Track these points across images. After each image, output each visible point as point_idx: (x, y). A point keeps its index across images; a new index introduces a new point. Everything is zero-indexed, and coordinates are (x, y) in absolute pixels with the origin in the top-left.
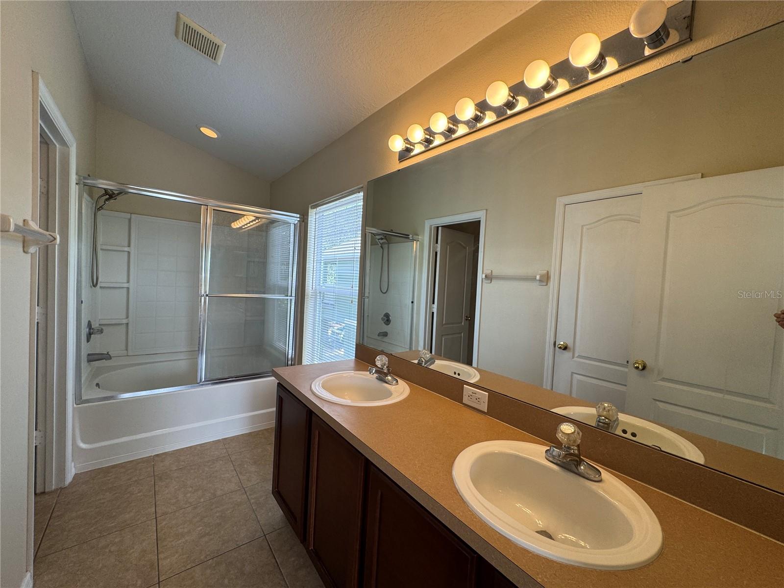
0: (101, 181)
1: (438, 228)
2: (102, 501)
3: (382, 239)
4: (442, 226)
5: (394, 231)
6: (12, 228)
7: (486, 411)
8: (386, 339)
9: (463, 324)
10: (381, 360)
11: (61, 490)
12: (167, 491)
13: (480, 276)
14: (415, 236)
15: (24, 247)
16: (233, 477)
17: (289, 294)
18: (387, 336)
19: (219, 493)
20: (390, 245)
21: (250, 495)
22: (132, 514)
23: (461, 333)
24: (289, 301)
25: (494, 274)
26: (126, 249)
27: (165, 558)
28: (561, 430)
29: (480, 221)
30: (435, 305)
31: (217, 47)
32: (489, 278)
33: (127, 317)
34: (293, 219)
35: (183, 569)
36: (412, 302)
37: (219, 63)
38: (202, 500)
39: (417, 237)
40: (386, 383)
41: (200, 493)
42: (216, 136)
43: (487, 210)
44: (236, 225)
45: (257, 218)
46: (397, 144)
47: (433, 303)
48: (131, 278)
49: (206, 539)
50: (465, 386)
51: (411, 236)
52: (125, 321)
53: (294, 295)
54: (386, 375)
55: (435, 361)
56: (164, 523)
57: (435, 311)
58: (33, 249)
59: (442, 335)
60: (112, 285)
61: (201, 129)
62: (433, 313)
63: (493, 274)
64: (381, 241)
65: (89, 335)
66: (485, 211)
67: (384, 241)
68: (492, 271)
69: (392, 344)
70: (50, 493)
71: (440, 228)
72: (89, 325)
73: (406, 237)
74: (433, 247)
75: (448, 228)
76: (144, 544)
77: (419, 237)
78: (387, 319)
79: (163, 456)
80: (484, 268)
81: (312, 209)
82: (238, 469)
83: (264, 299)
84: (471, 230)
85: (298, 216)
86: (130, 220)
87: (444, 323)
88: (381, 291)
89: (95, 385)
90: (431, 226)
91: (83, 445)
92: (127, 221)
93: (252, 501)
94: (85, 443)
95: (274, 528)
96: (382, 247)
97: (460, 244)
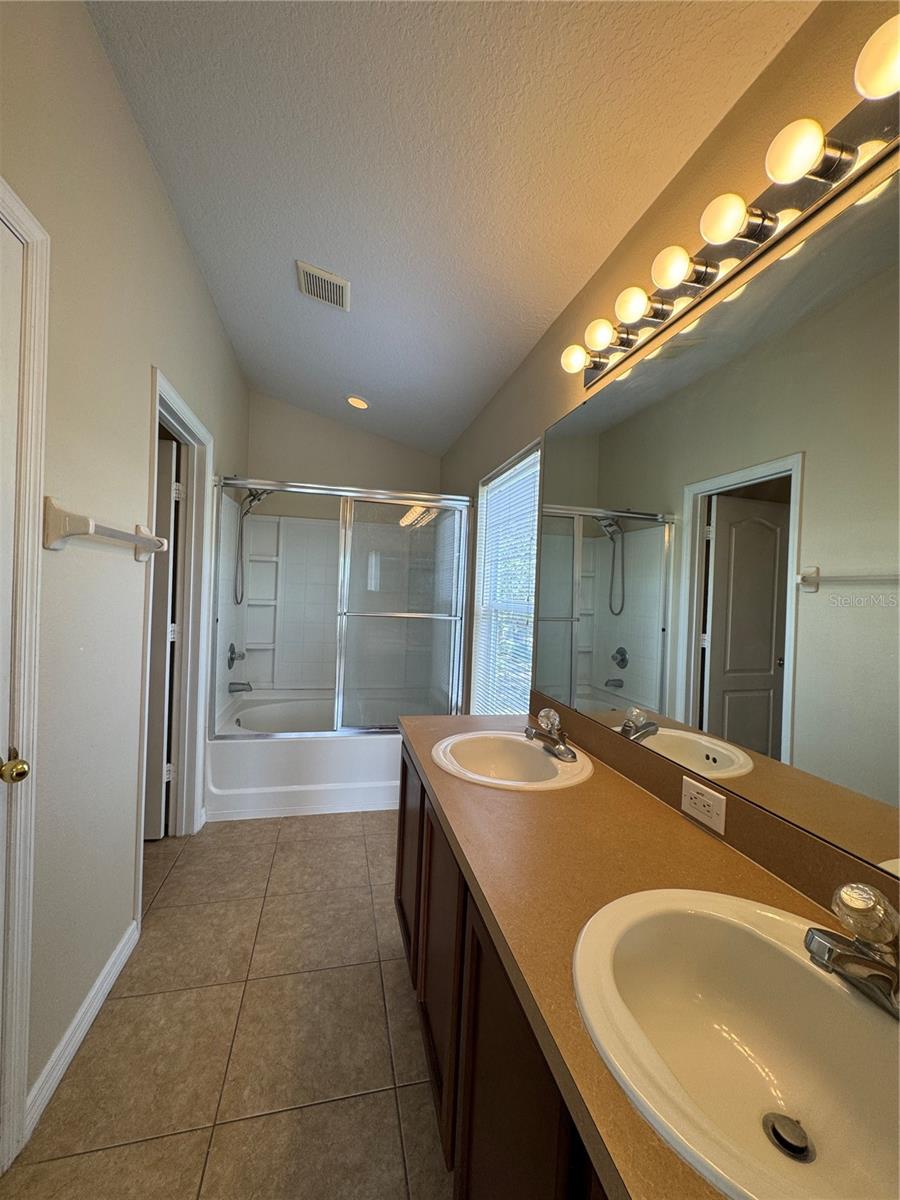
0: (251, 481)
1: (710, 497)
2: (220, 860)
3: (611, 525)
4: (718, 494)
5: (632, 511)
6: (92, 530)
7: (723, 834)
8: (619, 692)
9: (772, 672)
10: (548, 717)
11: (189, 837)
12: (284, 867)
13: (793, 579)
14: (667, 516)
15: (135, 555)
16: (362, 866)
17: (453, 613)
18: (621, 687)
19: (340, 884)
20: (626, 534)
21: (377, 897)
22: (242, 885)
23: (769, 690)
24: (453, 622)
25: (823, 573)
26: (274, 559)
27: (261, 952)
28: (840, 898)
29: (790, 477)
30: (708, 636)
31: (341, 289)
32: (812, 582)
33: (274, 642)
34: (460, 503)
35: (276, 973)
36: (664, 630)
37: (348, 310)
38: (319, 888)
39: (671, 517)
40: (556, 756)
41: (319, 878)
42: (366, 406)
43: (804, 453)
44: (405, 522)
45: (428, 509)
46: (574, 360)
47: (704, 632)
48: (279, 594)
49: (310, 942)
50: (684, 777)
51: (660, 516)
52: (271, 647)
53: (459, 614)
54: (556, 743)
55: (657, 730)
56: (272, 906)
57: (707, 645)
58: (143, 557)
59: (725, 692)
60: (257, 603)
61: (350, 400)
62: (704, 650)
63: (821, 574)
64: (610, 529)
65: (231, 661)
66: (801, 454)
67: (615, 528)
68: (818, 569)
69: (626, 699)
70: (180, 838)
71: (714, 498)
72: (232, 649)
73: (652, 518)
74: (702, 533)
75: (731, 495)
76: (245, 926)
77: (676, 517)
78: (622, 659)
79: (293, 821)
80: (802, 562)
81: (483, 485)
82: (370, 858)
83: (431, 620)
84: (775, 493)
85: (467, 498)
86: (279, 524)
87: (728, 668)
88: (612, 611)
89: (235, 719)
90: (696, 495)
91: (213, 790)
92: (276, 525)
93: (376, 907)
94: (216, 786)
95: (394, 955)
96: (612, 539)
97: (763, 524)
